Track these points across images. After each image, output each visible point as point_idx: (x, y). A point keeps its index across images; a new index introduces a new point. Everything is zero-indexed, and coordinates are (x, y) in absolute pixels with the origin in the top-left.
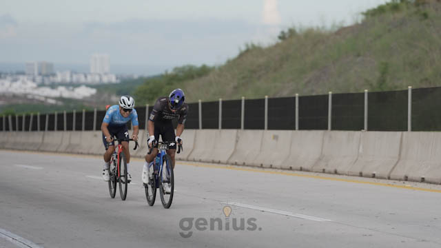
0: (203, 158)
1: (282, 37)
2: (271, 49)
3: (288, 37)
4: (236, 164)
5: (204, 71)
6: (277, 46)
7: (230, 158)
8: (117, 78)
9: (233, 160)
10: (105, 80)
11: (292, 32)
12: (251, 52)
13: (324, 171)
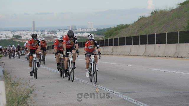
0: (134, 54)
1: (152, 13)
2: (149, 18)
3: (154, 13)
4: (146, 56)
5: (127, 26)
6: (151, 16)
7: (144, 54)
8: (96, 30)
9: (145, 55)
10: (92, 30)
11: (155, 12)
12: (142, 19)
13: (177, 57)
